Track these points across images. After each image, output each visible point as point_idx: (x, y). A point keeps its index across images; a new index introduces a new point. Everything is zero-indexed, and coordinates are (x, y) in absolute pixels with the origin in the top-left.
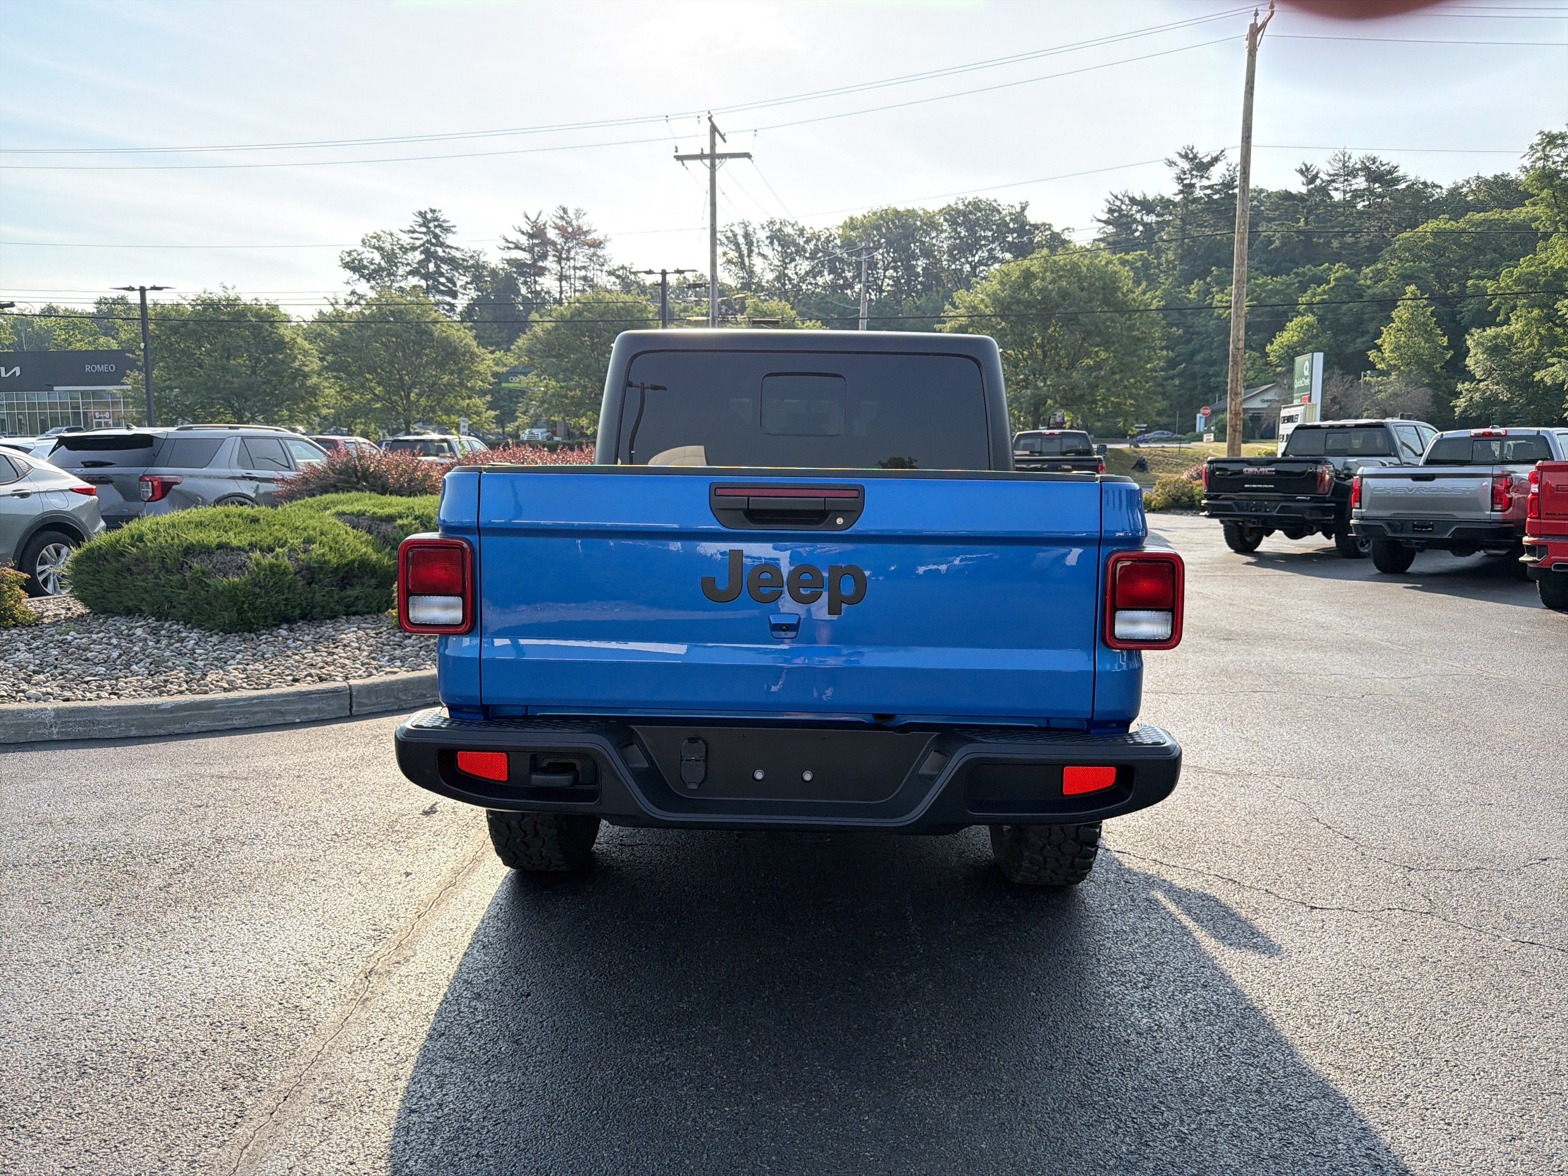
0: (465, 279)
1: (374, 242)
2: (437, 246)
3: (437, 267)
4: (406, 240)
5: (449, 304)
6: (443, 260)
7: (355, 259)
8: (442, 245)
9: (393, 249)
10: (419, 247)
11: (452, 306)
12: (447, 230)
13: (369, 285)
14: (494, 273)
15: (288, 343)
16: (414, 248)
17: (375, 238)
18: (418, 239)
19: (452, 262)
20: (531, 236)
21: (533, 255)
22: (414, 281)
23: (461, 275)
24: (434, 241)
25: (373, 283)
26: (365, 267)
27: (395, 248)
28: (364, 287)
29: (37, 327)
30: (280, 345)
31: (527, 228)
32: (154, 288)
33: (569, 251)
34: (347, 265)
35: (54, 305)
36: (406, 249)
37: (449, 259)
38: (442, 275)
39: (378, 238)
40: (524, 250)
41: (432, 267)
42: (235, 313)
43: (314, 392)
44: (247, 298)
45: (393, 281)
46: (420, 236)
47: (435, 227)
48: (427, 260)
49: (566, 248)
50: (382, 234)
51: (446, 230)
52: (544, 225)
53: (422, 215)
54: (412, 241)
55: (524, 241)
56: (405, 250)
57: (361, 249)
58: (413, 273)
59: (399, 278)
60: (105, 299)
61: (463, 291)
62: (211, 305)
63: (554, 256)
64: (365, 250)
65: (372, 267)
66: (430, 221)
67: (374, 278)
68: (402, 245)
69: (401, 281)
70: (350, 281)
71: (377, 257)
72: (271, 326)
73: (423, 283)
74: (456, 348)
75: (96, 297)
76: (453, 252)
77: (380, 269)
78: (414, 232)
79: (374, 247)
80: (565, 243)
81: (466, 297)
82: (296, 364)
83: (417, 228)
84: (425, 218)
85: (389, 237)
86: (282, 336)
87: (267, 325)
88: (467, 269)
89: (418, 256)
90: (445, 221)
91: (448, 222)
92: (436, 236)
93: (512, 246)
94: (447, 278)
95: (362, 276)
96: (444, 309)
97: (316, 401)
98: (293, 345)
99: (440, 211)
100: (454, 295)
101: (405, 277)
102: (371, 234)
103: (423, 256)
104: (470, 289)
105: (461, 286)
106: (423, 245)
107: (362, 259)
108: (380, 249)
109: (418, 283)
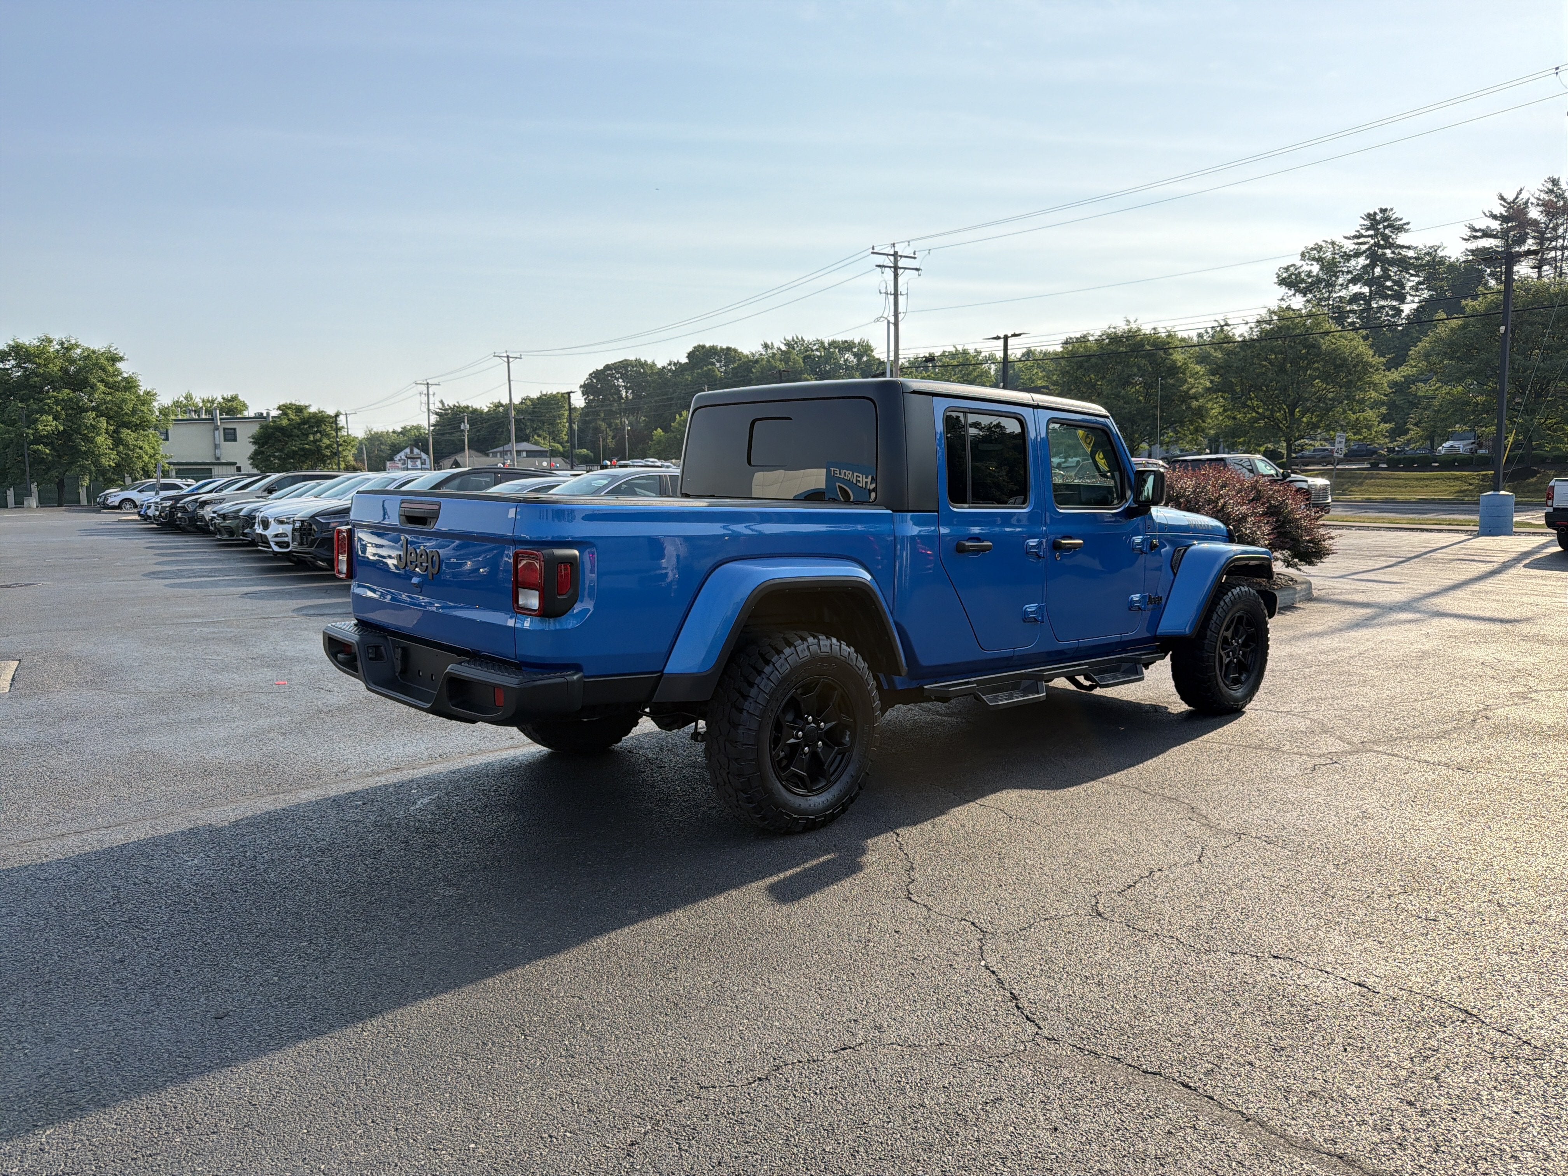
0: (1416, 279)
1: (1313, 254)
2: (1385, 248)
3: (1385, 270)
4: (1349, 246)
5: (1393, 308)
6: (1392, 262)
7: (1293, 274)
8: (1391, 246)
9: (1334, 258)
10: (1365, 252)
11: (1399, 311)
12: (1400, 229)
13: (1305, 299)
14: (1452, 268)
15: (1179, 367)
16: (1357, 254)
17: (1315, 249)
18: (1364, 243)
19: (1403, 264)
20: (1504, 219)
21: (1507, 241)
22: (1355, 289)
23: (1412, 275)
24: (1382, 242)
25: (1310, 296)
26: (1303, 281)
27: (1337, 256)
28: (1298, 302)
29: (1017, 369)
30: (1173, 370)
31: (1499, 210)
32: (1014, 335)
33: (1555, 228)
34: (1282, 282)
35: (1032, 349)
36: (1350, 256)
37: (1398, 260)
38: (1389, 278)
39: (1319, 248)
40: (1495, 237)
41: (1378, 271)
42: (1134, 345)
43: (1201, 413)
44: (1147, 329)
45: (1330, 292)
46: (1366, 240)
47: (1385, 228)
48: (1373, 265)
49: (1551, 225)
50: (1324, 244)
51: (1398, 229)
52: (1526, 203)
53: (1371, 217)
54: (1356, 247)
55: (1495, 225)
56: (1347, 257)
57: (1299, 263)
58: (1354, 281)
59: (1337, 288)
60: (1071, 338)
61: (1414, 293)
62: (1115, 339)
63: (1534, 238)
64: (1304, 263)
65: (1310, 280)
66: (1379, 222)
67: (1311, 292)
68: (1345, 252)
69: (1340, 290)
70: (1285, 297)
71: (1315, 268)
72: (1165, 353)
73: (1366, 290)
74: (1345, 360)
75: (1063, 338)
76: (1404, 252)
77: (1318, 280)
78: (1358, 237)
79: (1314, 259)
80: (1551, 221)
81: (1417, 299)
82: (1185, 387)
83: (1363, 232)
84: (1375, 219)
85: (1330, 246)
86: (1175, 362)
87: (1161, 353)
88: (1418, 269)
89: (1362, 261)
90: (1397, 219)
91: (1401, 219)
92: (1386, 238)
93: (1479, 234)
94: (1394, 281)
95: (1299, 291)
96: (1387, 315)
97: (1204, 422)
98: (1185, 370)
99: (1392, 209)
100: (1402, 299)
101: (1345, 286)
102: (1311, 245)
103: (1368, 262)
104: (1423, 290)
105: (1412, 288)
106: (1368, 249)
107: (1299, 273)
108: (1319, 260)
109: (1359, 291)
